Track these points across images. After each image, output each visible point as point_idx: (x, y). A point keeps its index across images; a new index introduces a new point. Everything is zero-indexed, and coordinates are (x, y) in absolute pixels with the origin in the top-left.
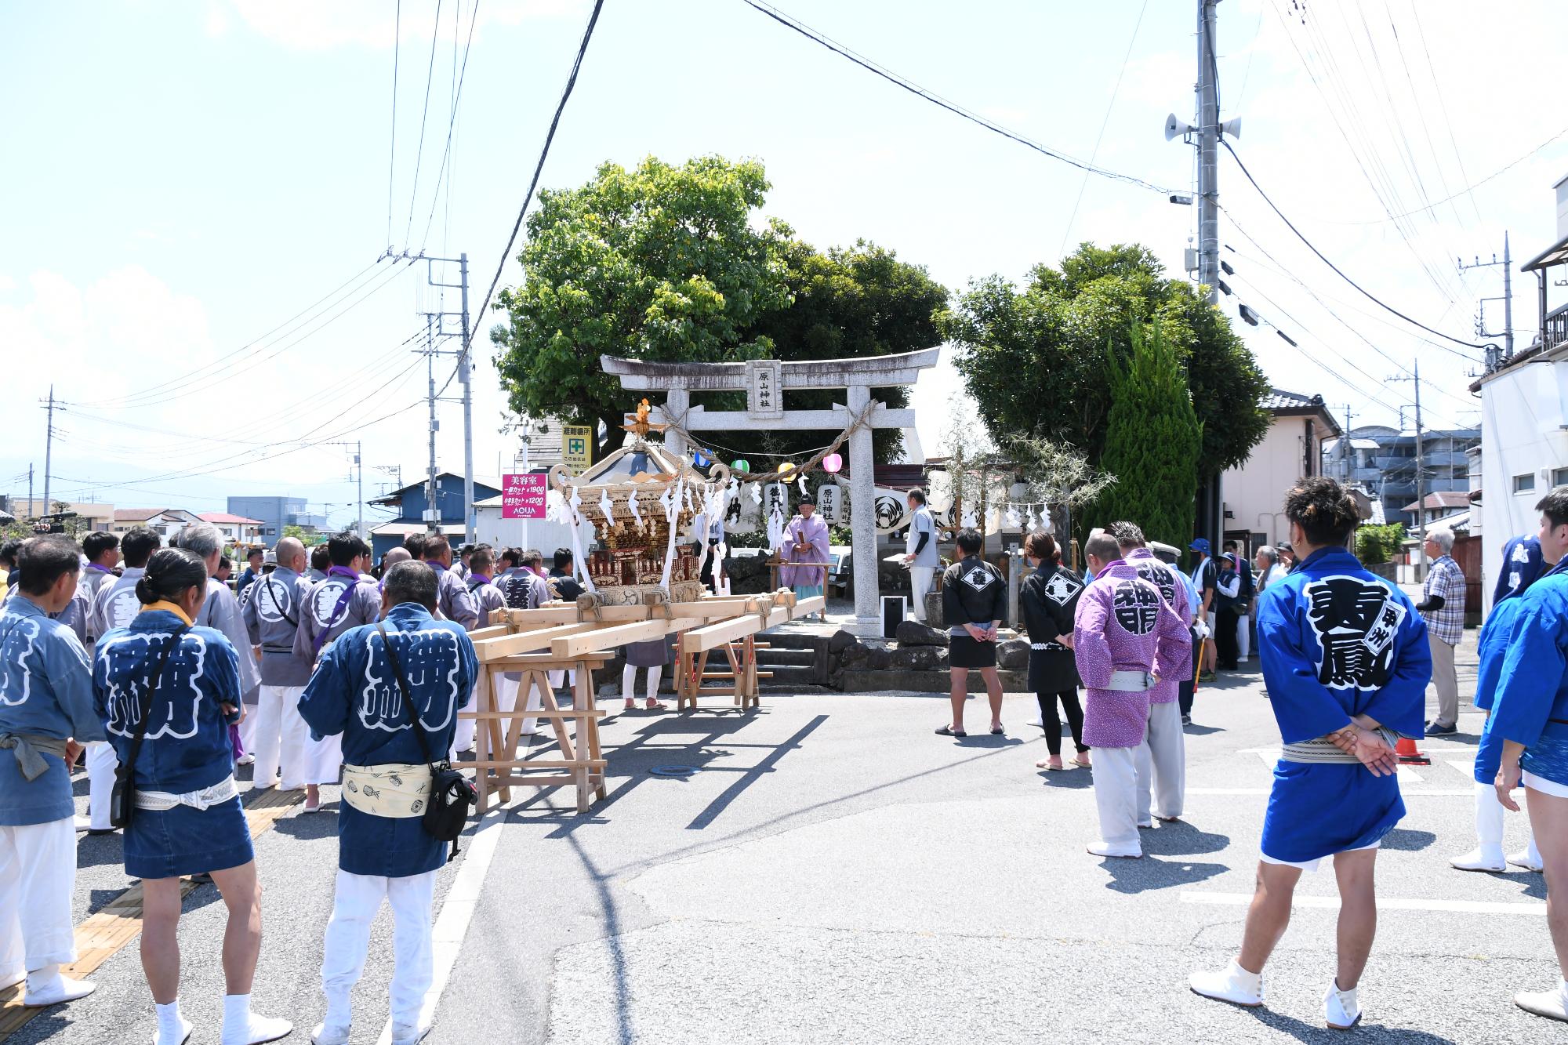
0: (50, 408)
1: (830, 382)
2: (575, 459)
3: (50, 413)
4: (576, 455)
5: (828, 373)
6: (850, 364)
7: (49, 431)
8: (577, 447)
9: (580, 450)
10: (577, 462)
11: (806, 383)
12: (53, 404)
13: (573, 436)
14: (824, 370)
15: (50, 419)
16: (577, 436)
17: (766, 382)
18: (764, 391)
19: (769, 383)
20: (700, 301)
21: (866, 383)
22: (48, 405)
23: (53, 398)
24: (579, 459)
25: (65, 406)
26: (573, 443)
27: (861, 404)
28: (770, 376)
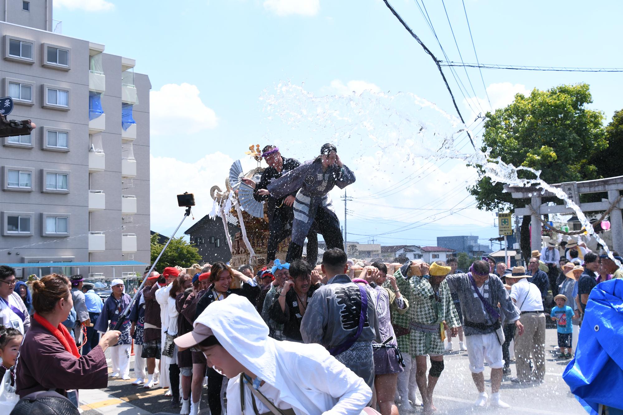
0: (345, 200)
1: (600, 189)
2: (504, 228)
3: (346, 202)
4: (505, 226)
5: (598, 185)
6: (607, 181)
7: (346, 211)
8: (505, 222)
9: (507, 223)
10: (505, 229)
11: (589, 191)
12: (347, 198)
13: (503, 218)
14: (596, 184)
15: (346, 205)
16: (505, 218)
17: (570, 191)
18: (570, 195)
19: (572, 192)
20: (545, 157)
21: (615, 188)
22: (344, 199)
23: (347, 195)
24: (506, 227)
25: (352, 199)
26: (503, 221)
27: (613, 198)
28: (572, 188)
